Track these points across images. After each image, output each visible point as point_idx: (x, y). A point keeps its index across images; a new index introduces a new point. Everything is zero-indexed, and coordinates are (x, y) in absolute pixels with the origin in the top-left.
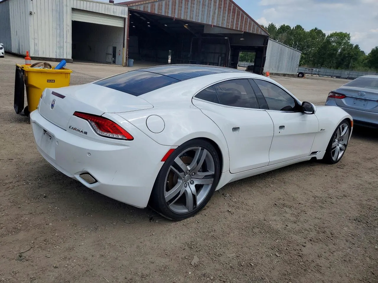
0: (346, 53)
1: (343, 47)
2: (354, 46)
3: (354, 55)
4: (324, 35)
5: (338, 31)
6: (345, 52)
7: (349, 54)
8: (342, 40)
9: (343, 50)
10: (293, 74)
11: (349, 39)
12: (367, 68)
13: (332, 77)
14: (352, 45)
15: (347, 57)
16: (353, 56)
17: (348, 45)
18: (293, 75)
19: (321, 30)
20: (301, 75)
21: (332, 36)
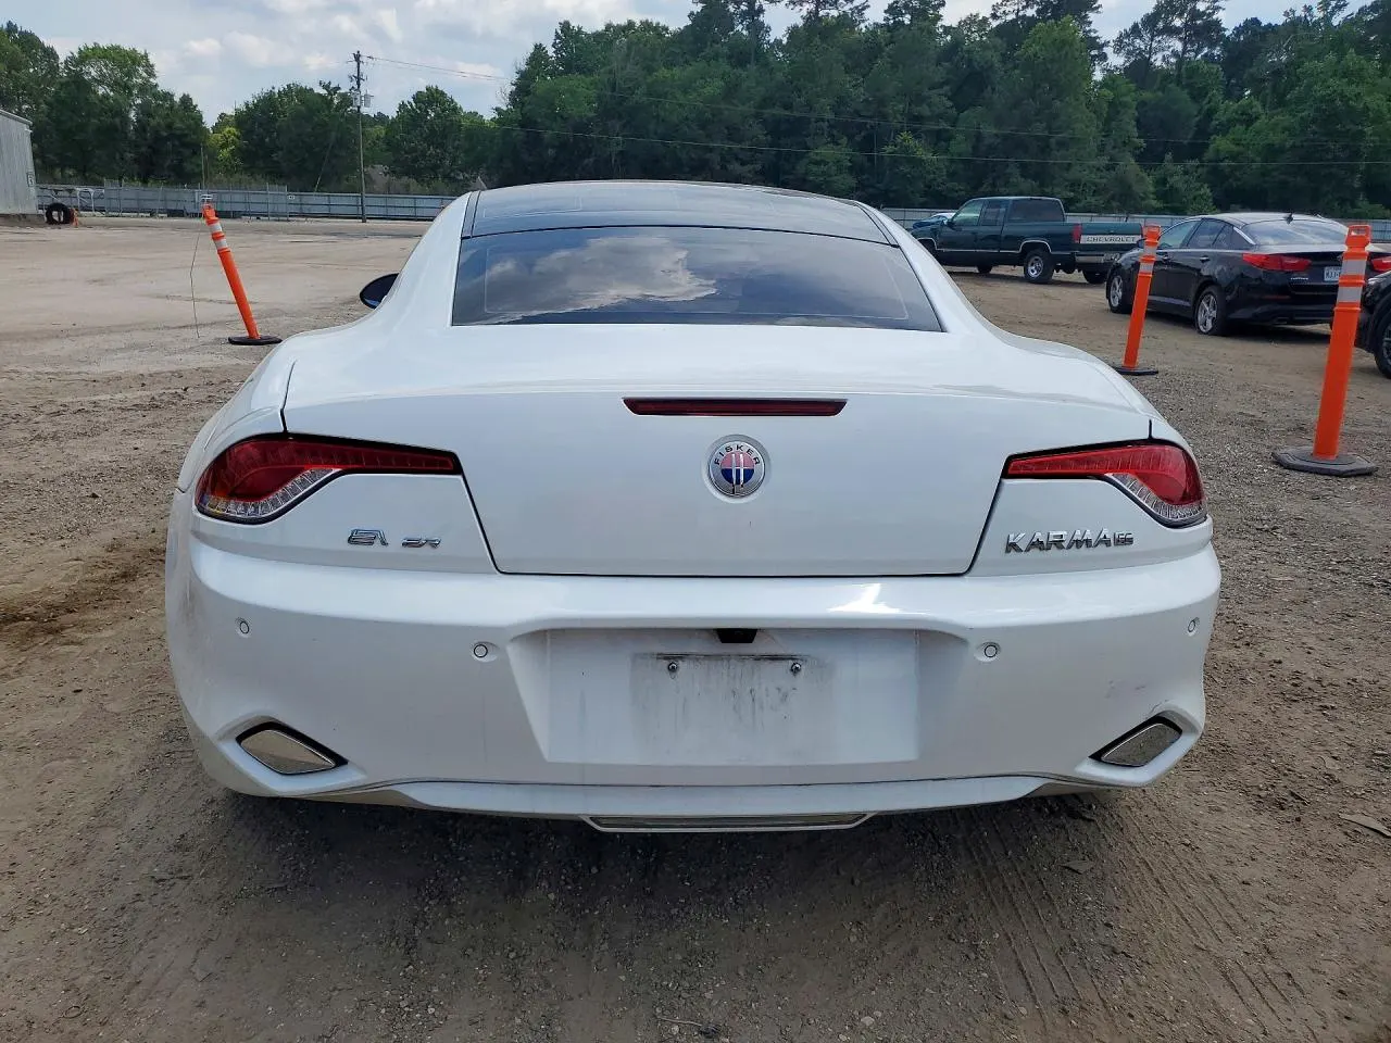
0: (159, 124)
1: (139, 101)
2: (177, 99)
3: (186, 132)
4: (50, 54)
5: (104, 44)
6: (153, 122)
7: (170, 126)
8: (129, 74)
9: (145, 110)
10: (21, 211)
11: (151, 74)
12: (245, 177)
13: (152, 215)
14: (168, 96)
15: (167, 139)
16: (186, 135)
17: (156, 96)
18: (24, 215)
19: (32, 35)
20: (59, 215)
21: (86, 56)
